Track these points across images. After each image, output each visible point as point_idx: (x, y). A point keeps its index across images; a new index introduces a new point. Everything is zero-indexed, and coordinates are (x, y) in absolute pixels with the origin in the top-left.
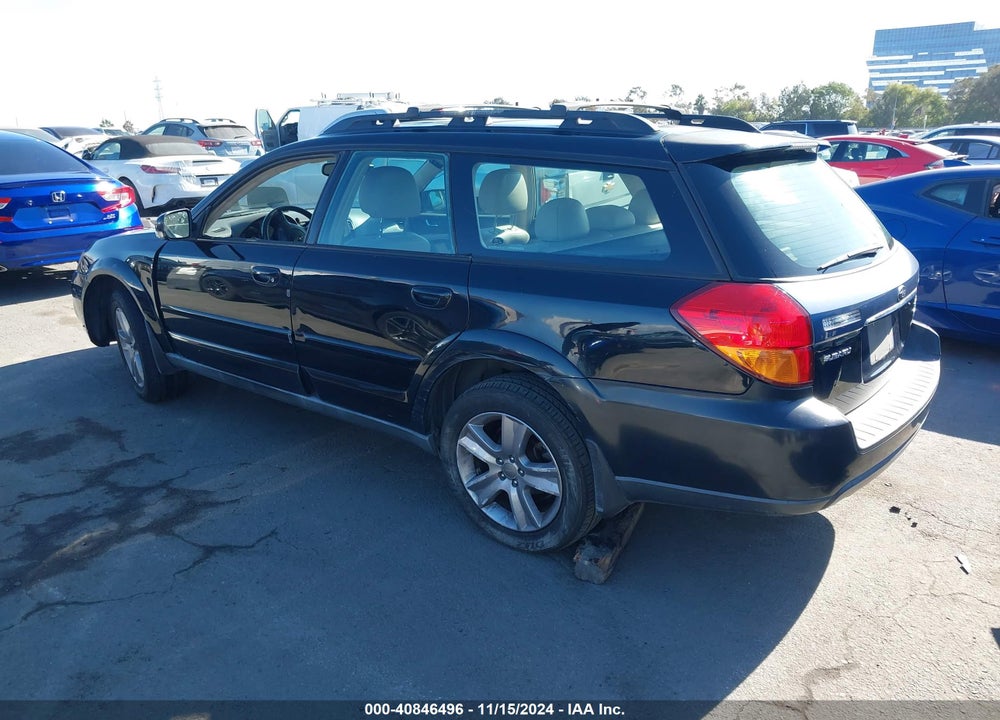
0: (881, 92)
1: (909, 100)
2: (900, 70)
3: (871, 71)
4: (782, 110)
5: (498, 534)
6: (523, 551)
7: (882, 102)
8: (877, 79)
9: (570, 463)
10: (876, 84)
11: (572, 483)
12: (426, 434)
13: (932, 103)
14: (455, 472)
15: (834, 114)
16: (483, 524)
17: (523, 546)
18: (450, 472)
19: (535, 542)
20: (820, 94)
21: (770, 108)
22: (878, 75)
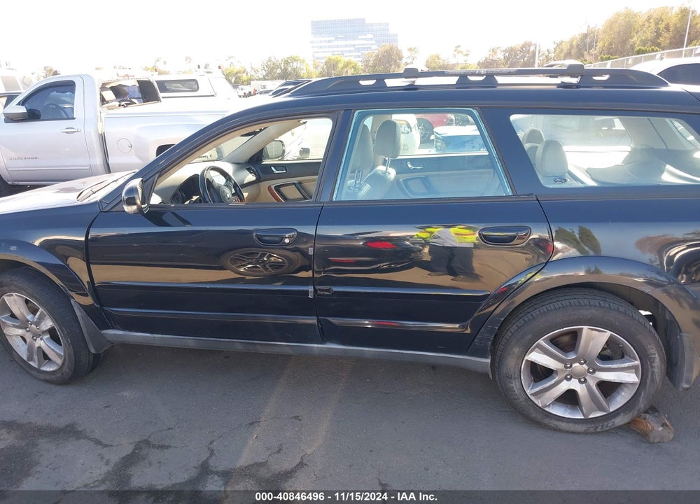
0: (324, 61)
1: (340, 65)
2: (329, 47)
3: (313, 47)
4: (264, 73)
5: (564, 425)
6: (591, 433)
7: (325, 67)
8: (317, 52)
9: (657, 356)
10: (316, 55)
11: (656, 370)
12: (487, 358)
13: (353, 67)
14: (518, 384)
15: (298, 75)
16: (546, 421)
17: (591, 429)
18: (513, 385)
19: (606, 424)
20: (287, 62)
21: (256, 71)
22: (316, 50)
